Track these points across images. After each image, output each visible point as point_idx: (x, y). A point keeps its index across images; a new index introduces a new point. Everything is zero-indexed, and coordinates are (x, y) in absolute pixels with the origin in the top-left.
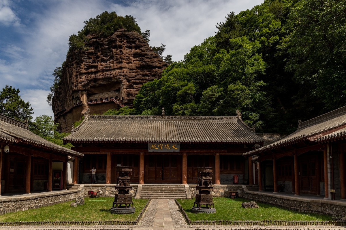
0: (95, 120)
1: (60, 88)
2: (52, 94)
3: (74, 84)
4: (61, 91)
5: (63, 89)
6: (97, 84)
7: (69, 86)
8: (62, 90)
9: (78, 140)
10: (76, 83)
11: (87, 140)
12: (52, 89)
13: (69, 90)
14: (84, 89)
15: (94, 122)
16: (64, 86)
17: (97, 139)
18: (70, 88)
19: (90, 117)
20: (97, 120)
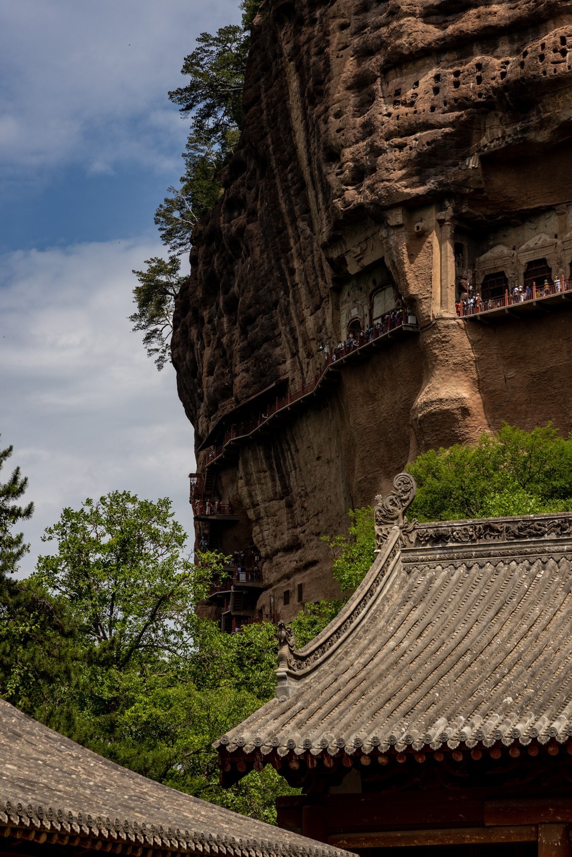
0: (450, 561)
1: (234, 205)
2: (174, 261)
3: (347, 153)
4: (241, 230)
5: (261, 208)
6: (542, 124)
7: (307, 177)
8: (252, 214)
9: (315, 750)
10: (362, 144)
11: (384, 748)
12: (169, 220)
13: (308, 210)
14: (431, 185)
15: (446, 581)
16: (262, 184)
17: (452, 732)
18: (311, 193)
19: (413, 537)
20: (470, 562)
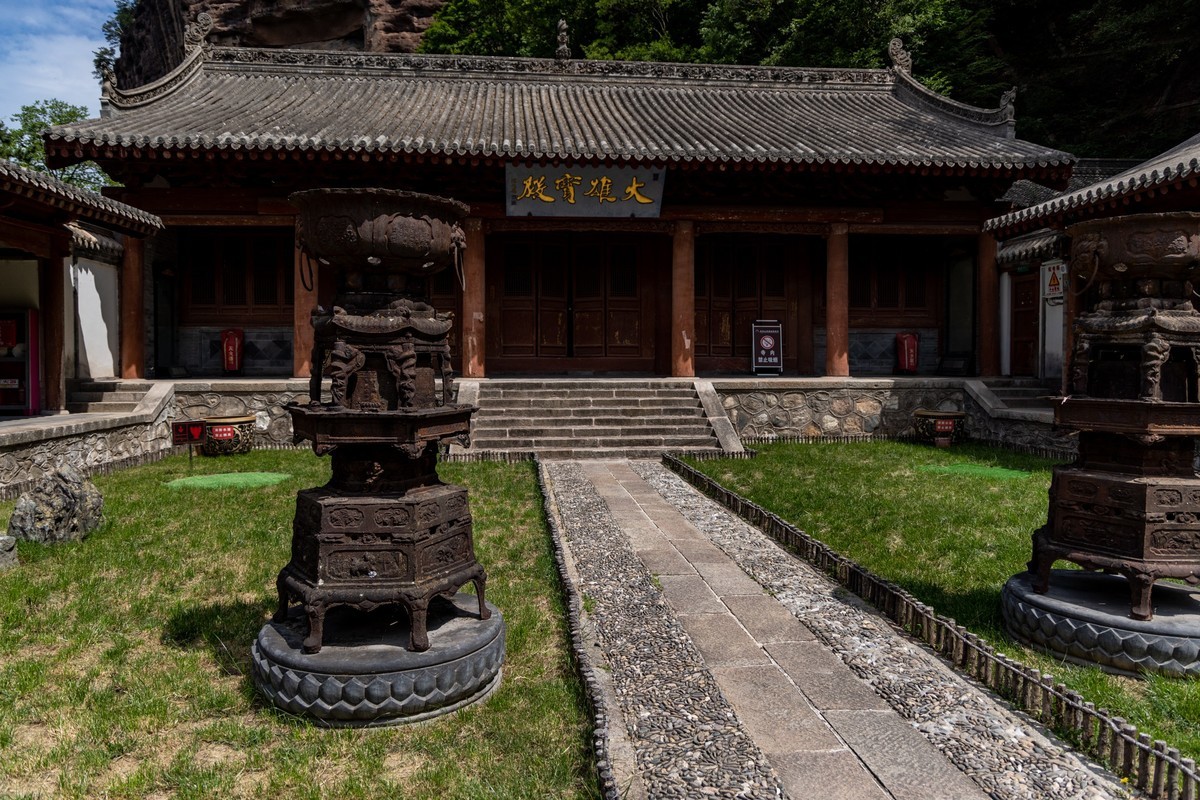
0: (236, 72)
1: (140, 26)
2: (112, 50)
3: (192, 7)
4: (143, 38)
5: (152, 28)
6: (279, 10)
7: (174, 17)
8: (148, 31)
10: (199, 5)
11: (181, 145)
12: (109, 31)
13: (174, 32)
14: (230, 27)
15: (231, 83)
16: (153, 18)
17: (235, 139)
18: (175, 24)
19: (210, 54)
20: (249, 74)
